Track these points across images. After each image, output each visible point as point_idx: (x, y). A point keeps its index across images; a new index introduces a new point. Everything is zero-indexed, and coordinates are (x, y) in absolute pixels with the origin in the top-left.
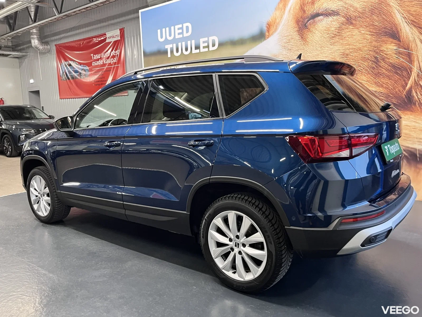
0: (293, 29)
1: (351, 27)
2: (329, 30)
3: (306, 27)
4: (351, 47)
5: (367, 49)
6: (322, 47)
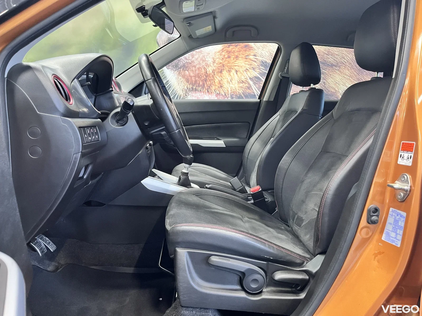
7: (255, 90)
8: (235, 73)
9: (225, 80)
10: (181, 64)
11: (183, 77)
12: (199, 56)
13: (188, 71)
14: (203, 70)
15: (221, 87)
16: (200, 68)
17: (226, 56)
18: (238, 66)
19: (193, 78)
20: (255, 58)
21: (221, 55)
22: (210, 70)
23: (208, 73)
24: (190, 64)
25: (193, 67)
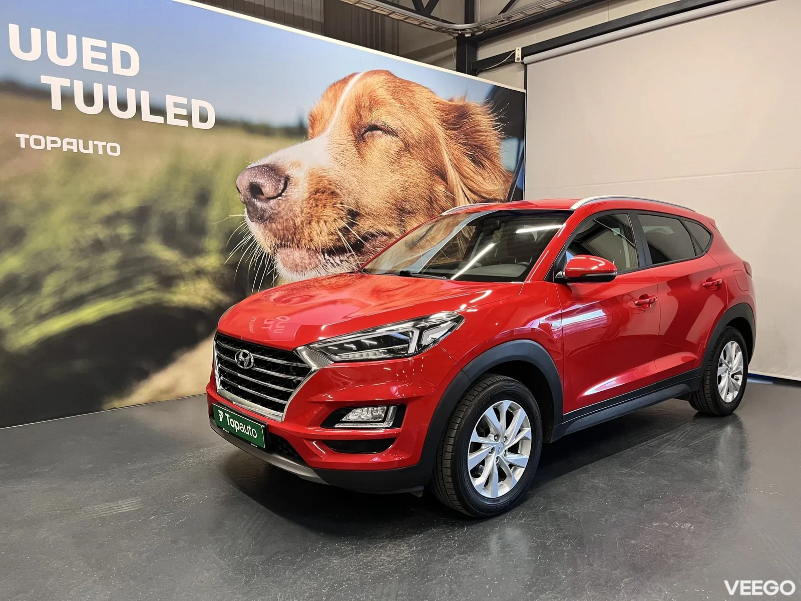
0: (348, 136)
1: (409, 155)
2: (389, 153)
3: (363, 138)
4: (410, 180)
5: (423, 186)
6: (382, 173)
7: (345, 242)
8: (324, 224)
9: (315, 232)
10: (267, 215)
11: (270, 231)
12: (286, 205)
13: (274, 223)
14: (291, 221)
15: (311, 240)
16: (288, 219)
17: (314, 205)
18: (327, 216)
19: (281, 231)
20: (342, 207)
21: (308, 203)
22: (298, 221)
23: (296, 224)
24: (277, 214)
25: (279, 218)
